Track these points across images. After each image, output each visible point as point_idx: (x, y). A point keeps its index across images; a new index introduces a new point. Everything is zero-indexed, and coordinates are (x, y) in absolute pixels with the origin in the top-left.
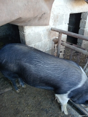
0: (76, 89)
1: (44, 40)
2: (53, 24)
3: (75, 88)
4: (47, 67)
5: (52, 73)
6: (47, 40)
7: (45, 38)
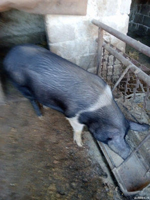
0: (86, 113)
1: (79, 38)
2: (97, 13)
3: (85, 111)
4: (55, 76)
5: (60, 85)
6: (86, 39)
7: (82, 35)
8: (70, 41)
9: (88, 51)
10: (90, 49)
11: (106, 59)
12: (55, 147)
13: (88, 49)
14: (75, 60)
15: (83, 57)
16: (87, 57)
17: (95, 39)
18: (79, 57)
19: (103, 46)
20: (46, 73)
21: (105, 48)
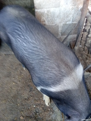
8: (55, 9)
9: (71, 20)
10: (73, 18)
11: (87, 31)
12: (25, 103)
13: (72, 18)
14: (58, 26)
15: (66, 24)
16: (70, 25)
17: (80, 9)
18: (62, 24)
19: (86, 17)
20: (19, 39)
21: (88, 19)
